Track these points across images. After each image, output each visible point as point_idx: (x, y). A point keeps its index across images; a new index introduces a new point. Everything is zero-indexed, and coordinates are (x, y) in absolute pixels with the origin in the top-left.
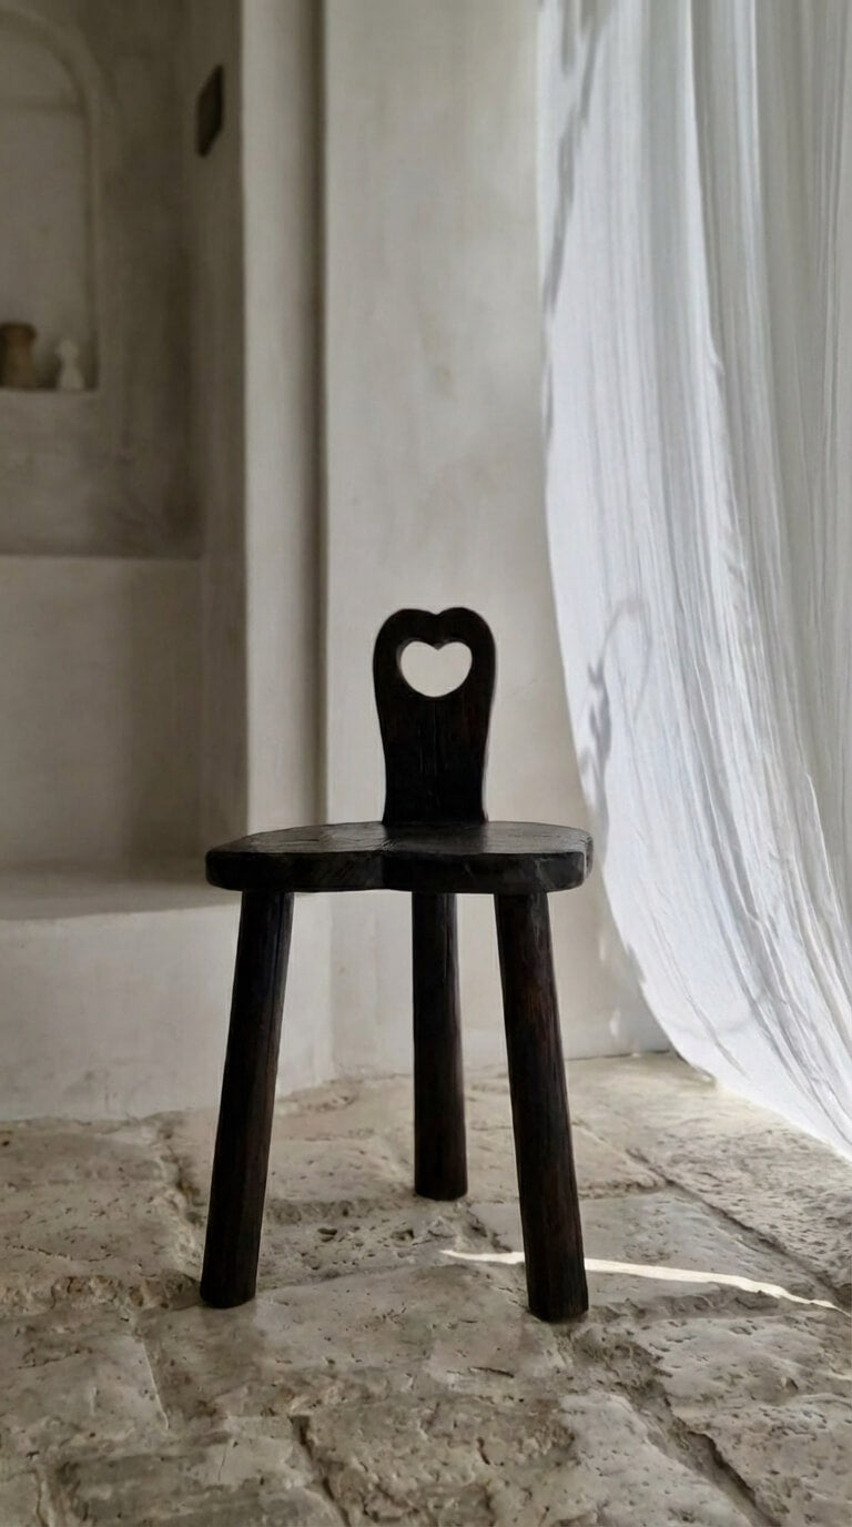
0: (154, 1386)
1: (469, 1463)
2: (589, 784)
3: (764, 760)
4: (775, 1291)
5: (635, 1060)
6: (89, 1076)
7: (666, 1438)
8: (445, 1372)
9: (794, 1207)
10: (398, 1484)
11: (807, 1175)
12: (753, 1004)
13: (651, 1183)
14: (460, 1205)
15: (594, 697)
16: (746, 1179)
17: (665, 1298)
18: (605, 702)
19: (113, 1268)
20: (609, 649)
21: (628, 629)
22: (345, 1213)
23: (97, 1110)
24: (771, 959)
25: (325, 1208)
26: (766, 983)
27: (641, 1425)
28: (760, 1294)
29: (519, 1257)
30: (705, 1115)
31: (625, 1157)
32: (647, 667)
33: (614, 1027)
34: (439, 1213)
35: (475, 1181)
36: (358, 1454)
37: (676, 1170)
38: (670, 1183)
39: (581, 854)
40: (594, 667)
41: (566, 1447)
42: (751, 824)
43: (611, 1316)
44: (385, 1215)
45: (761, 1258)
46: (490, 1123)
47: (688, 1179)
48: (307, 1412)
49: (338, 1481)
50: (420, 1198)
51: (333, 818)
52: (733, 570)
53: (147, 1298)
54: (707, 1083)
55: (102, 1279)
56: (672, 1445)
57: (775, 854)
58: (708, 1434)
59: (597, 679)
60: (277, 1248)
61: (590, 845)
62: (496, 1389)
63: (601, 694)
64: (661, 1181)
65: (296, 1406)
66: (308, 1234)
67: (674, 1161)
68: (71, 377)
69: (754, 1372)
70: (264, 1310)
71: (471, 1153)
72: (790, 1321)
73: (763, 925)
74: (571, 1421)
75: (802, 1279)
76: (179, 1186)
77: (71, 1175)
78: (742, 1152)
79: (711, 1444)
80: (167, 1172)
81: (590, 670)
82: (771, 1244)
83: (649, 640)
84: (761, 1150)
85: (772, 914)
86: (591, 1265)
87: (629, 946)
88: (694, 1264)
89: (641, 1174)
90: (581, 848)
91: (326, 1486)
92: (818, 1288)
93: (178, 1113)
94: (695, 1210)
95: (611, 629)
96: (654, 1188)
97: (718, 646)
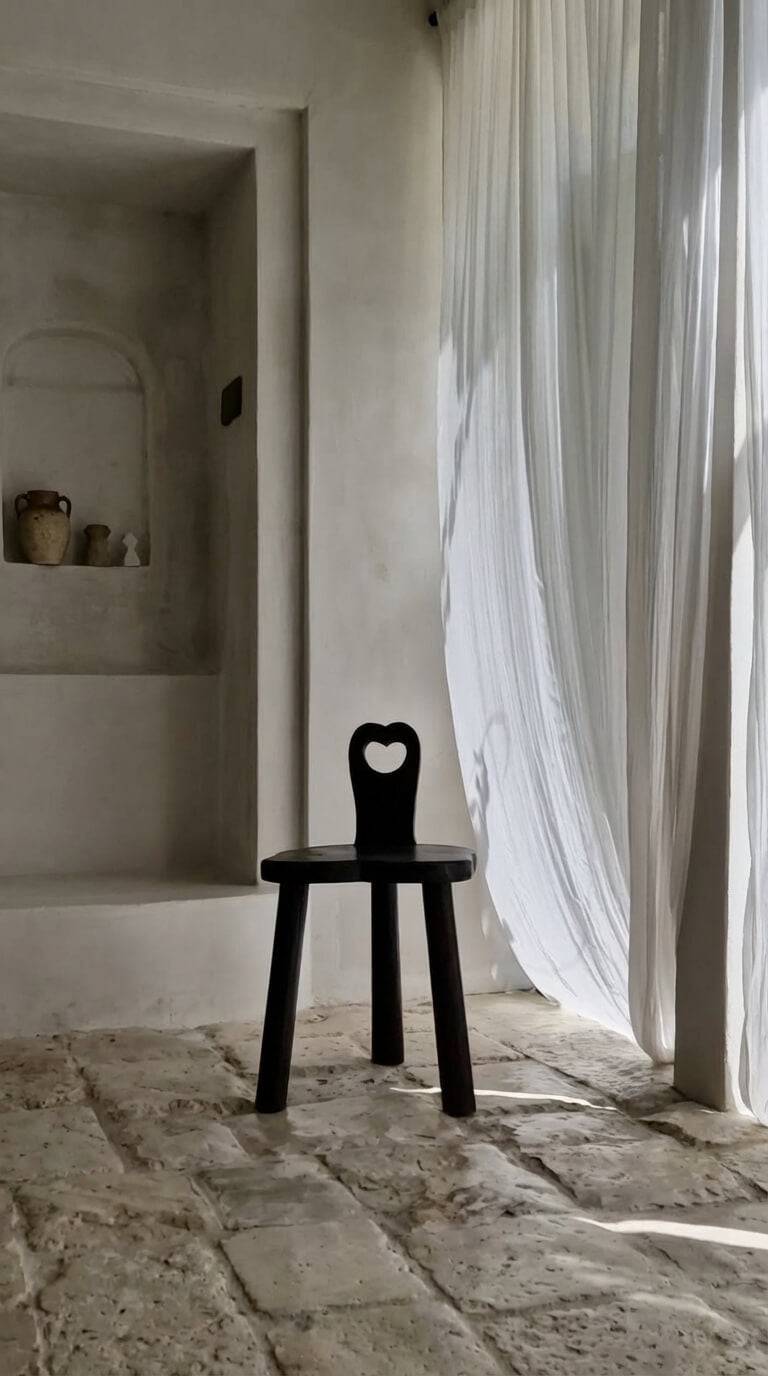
0: (236, 1142)
1: (412, 1170)
2: (476, 820)
3: (576, 807)
4: (584, 1103)
5: (508, 995)
6: (160, 1001)
7: (517, 1161)
8: (397, 1135)
9: (599, 1066)
10: (375, 1176)
11: (612, 1052)
12: (580, 952)
13: (514, 1057)
14: (400, 1067)
15: (479, 770)
16: (573, 1054)
17: (520, 1106)
18: (485, 772)
19: (200, 1096)
20: (486, 744)
21: (496, 730)
22: (331, 1072)
23: (165, 1023)
24: (587, 922)
25: (320, 1069)
26: (587, 939)
27: (503, 1155)
28: (574, 1104)
29: (438, 1090)
30: (551, 1023)
31: (500, 1044)
32: (508, 754)
33: (494, 974)
34: (389, 1072)
35: (409, 1057)
36: (355, 1166)
37: (533, 1050)
38: (528, 1057)
39: (470, 862)
40: (478, 751)
41: (463, 1163)
42: (571, 842)
43: (488, 1114)
44: (354, 1073)
45: (576, 1090)
46: (415, 1028)
47: (540, 1055)
48: (324, 1153)
49: (343, 1176)
50: (377, 1065)
51: (311, 844)
52: (553, 699)
53: (223, 1109)
54: (553, 1005)
55: (195, 1101)
56: (520, 1164)
57: (586, 861)
58: (538, 1156)
59: (480, 759)
60: (295, 1087)
61: (474, 856)
62: (426, 1143)
63: (482, 767)
64: (521, 1055)
65: (318, 1150)
66: (311, 1082)
67: (530, 1047)
68: (132, 557)
69: (566, 1134)
70: (292, 1114)
71: (406, 1044)
72: (589, 1114)
73: (582, 902)
74: (466, 1154)
75: (599, 1097)
76: (227, 1060)
77: (160, 1055)
78: (572, 1041)
79: (539, 1160)
80: (219, 1054)
81: (475, 754)
82: (583, 1083)
83: (508, 738)
84: (583, 1039)
85: (587, 895)
86: (477, 1092)
87: (504, 921)
88: (537, 1091)
89: (510, 1053)
90: (470, 858)
91: (339, 1179)
92: (608, 1101)
93: (215, 1025)
94: (541, 1068)
95: (487, 732)
96: (518, 1059)
97: (547, 743)
